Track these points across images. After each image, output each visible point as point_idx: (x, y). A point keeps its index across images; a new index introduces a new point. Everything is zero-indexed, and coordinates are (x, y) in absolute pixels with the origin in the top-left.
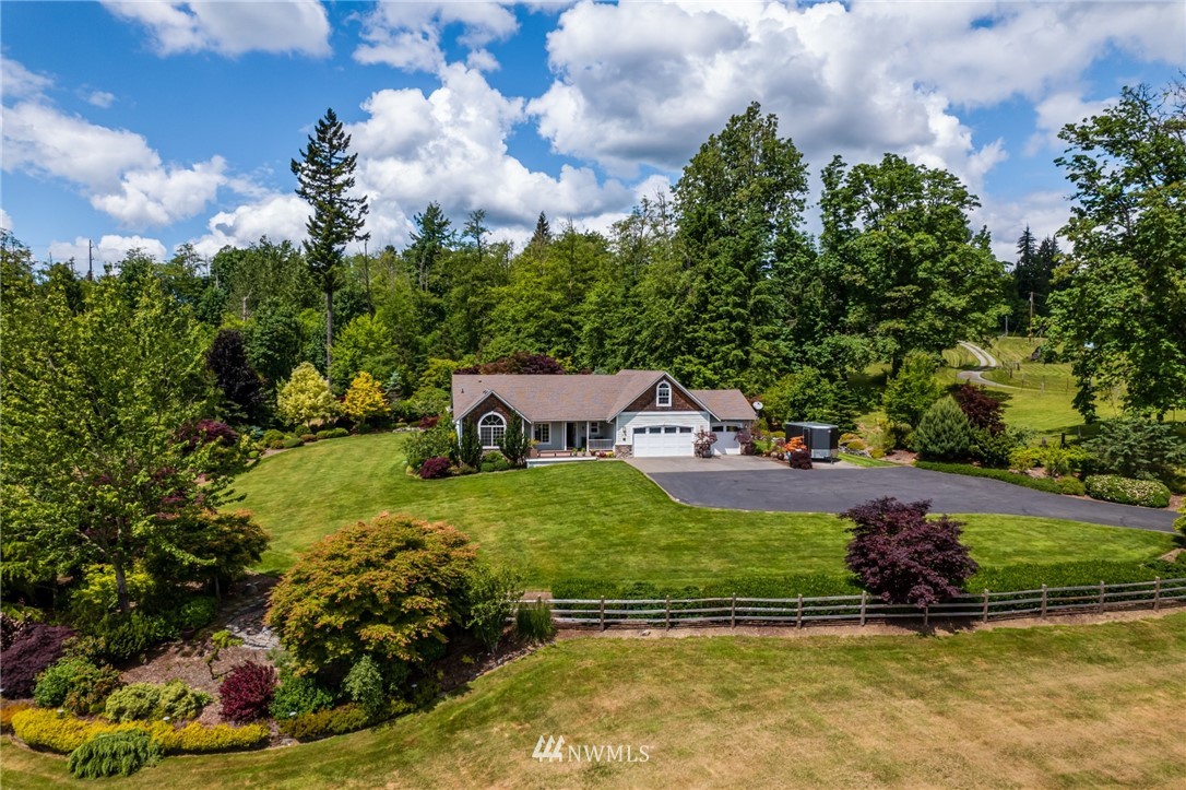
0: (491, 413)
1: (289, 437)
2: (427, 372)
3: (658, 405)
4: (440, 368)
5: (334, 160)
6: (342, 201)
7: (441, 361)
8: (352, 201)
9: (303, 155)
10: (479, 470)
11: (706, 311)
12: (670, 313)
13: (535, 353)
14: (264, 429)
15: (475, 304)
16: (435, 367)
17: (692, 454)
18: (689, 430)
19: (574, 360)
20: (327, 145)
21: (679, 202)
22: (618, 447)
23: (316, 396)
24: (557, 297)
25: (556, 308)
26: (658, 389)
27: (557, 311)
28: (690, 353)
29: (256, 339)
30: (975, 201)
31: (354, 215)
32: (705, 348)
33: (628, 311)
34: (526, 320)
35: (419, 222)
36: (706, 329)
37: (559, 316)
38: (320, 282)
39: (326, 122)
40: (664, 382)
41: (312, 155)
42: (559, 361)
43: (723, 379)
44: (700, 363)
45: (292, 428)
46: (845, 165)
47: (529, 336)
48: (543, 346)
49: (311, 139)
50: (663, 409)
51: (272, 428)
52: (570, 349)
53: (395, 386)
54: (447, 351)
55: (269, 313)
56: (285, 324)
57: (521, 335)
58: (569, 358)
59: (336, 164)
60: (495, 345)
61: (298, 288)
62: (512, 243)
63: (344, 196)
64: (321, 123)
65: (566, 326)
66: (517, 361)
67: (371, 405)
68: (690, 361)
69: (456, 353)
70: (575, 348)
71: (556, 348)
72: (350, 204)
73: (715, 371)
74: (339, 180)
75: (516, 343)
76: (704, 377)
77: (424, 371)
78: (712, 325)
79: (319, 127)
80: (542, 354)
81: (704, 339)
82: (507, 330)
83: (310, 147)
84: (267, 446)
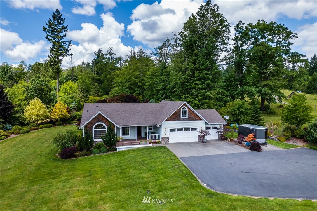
0: (100, 123)
1: (25, 128)
2: (88, 101)
3: (181, 118)
4: (92, 100)
5: (59, 27)
6: (62, 42)
7: (93, 97)
8: (66, 42)
9: (47, 24)
10: (91, 154)
11: (194, 77)
12: (180, 78)
13: (129, 94)
14: (13, 125)
15: (109, 78)
16: (90, 99)
17: (197, 140)
18: (195, 129)
19: (143, 96)
20: (56, 22)
21: (181, 38)
22: (162, 138)
23: (39, 111)
24: (136, 73)
25: (137, 78)
26: (181, 110)
27: (137, 79)
28: (188, 94)
29: (30, 89)
30: (296, 36)
31: (66, 46)
32: (195, 92)
33: (163, 77)
34: (126, 82)
35: (96, 54)
36: (195, 84)
37: (137, 81)
38: (54, 70)
39: (56, 14)
40: (184, 107)
41: (50, 25)
42: (137, 97)
43: (202, 104)
44: (192, 98)
45: (28, 124)
46: (244, 24)
47: (127, 88)
48: (132, 91)
49: (50, 19)
50: (184, 120)
51: (17, 125)
52: (141, 93)
53: (74, 106)
54: (96, 93)
55: (36, 80)
56: (41, 84)
57: (123, 87)
58: (141, 96)
59: (60, 28)
60: (114, 91)
61: (52, 73)
62: (122, 57)
63: (63, 40)
64: (54, 14)
65: (140, 84)
66: (122, 96)
67: (62, 115)
68: (188, 97)
69: (100, 94)
70: (143, 92)
71: (137, 92)
72: (65, 43)
73: (199, 101)
74: (61, 34)
75: (122, 90)
76: (195, 104)
77: (86, 101)
78: (197, 82)
79: (53, 14)
80: (131, 94)
81: (193, 88)
82: (119, 86)
83: (49, 22)
84: (13, 133)
